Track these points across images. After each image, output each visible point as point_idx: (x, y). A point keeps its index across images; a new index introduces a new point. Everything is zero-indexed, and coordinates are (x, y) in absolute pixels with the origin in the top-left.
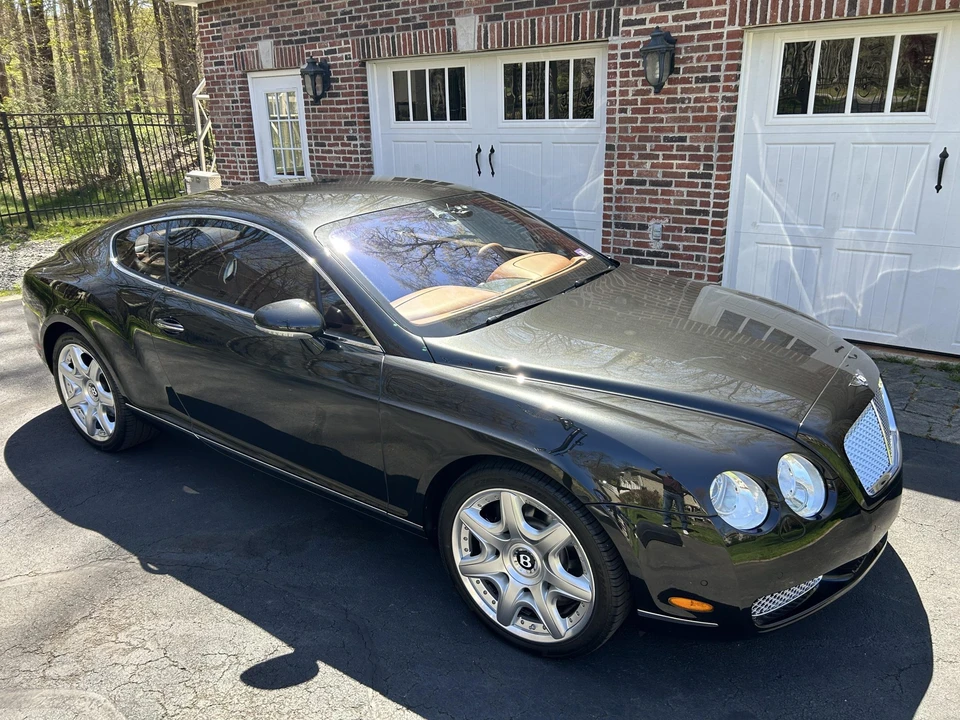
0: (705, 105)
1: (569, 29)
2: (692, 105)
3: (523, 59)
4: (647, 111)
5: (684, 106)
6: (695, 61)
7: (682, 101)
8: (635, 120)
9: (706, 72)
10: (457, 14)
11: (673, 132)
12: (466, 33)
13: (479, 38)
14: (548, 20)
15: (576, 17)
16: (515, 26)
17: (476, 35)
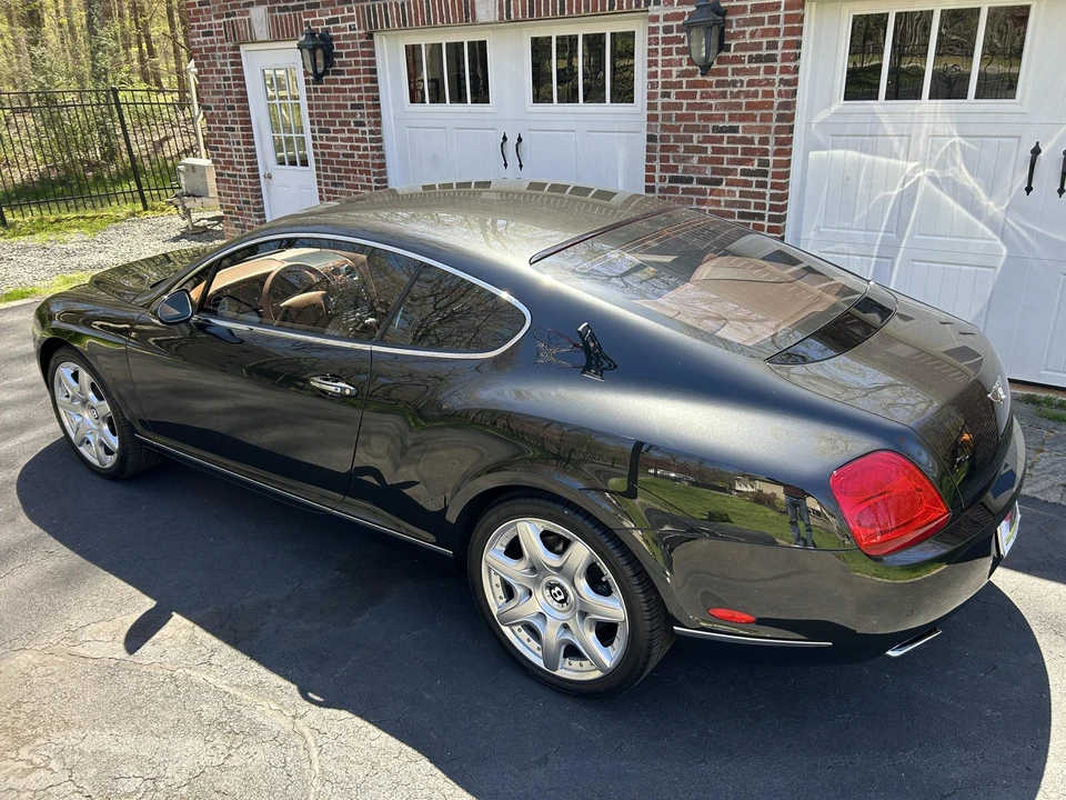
0: (760, 89)
2: (745, 89)
3: (553, 31)
4: (693, 96)
5: (735, 90)
6: (748, 36)
7: (734, 83)
8: (679, 107)
9: (761, 49)
11: (723, 120)
12: (485, 1)
13: (500, 6)
17: (497, 3)
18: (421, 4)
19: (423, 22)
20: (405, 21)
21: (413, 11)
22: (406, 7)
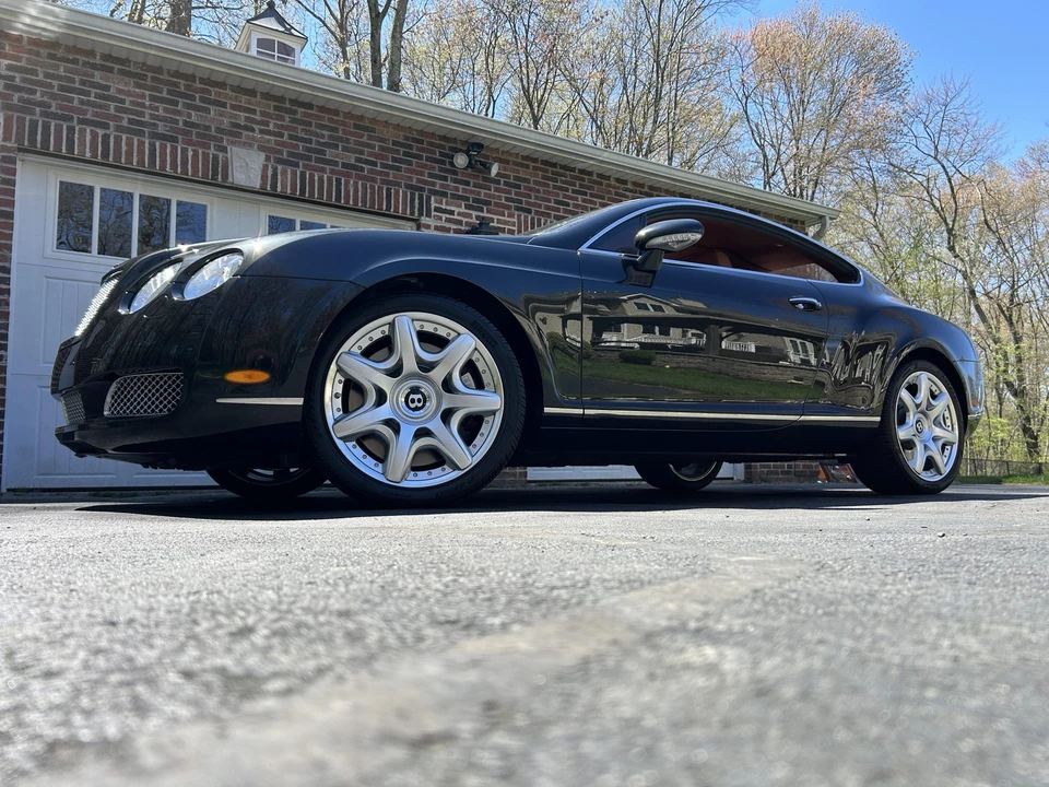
1: (380, 198)
3: (301, 216)
10: (233, 143)
12: (247, 166)
13: (264, 177)
14: (356, 184)
15: (388, 190)
16: (316, 178)
17: (260, 173)
18: (141, 144)
19: (141, 163)
20: (106, 154)
21: (124, 148)
22: (112, 140)
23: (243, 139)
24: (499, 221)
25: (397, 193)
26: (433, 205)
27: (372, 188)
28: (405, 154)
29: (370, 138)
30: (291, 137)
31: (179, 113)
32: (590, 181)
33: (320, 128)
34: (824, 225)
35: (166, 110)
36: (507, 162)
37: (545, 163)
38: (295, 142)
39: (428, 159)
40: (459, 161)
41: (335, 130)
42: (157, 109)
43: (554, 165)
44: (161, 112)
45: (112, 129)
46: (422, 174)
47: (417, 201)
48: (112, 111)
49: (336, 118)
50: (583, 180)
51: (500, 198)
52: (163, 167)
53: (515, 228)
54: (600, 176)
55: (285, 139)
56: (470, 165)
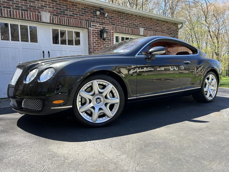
1: (79, 23)
2: (107, 44)
3: (60, 29)
5: (105, 44)
8: (96, 46)
9: (109, 38)
10: (42, 11)
12: (46, 16)
13: (50, 19)
14: (73, 20)
15: (81, 21)
16: (63, 19)
17: (49, 18)
18: (19, 12)
19: (19, 17)
20: (10, 15)
21: (15, 13)
22: (12, 12)
23: (44, 10)
24: (107, 28)
25: (83, 22)
26: (92, 24)
27: (77, 21)
28: (85, 12)
29: (76, 8)
30: (56, 8)
31: (28, 3)
32: (129, 16)
33: (63, 6)
34: (182, 25)
35: (25, 3)
36: (109, 12)
37: (118, 12)
38: (57, 10)
39: (90, 13)
40: (98, 13)
41: (67, 6)
42: (22, 3)
43: (120, 12)
44: (23, 3)
45: (11, 9)
46: (89, 17)
47: (88, 24)
48: (11, 4)
49: (67, 3)
50: (127, 16)
51: (107, 22)
52: (25, 18)
53: (111, 29)
54: (131, 15)
55: (55, 9)
56: (100, 14)
